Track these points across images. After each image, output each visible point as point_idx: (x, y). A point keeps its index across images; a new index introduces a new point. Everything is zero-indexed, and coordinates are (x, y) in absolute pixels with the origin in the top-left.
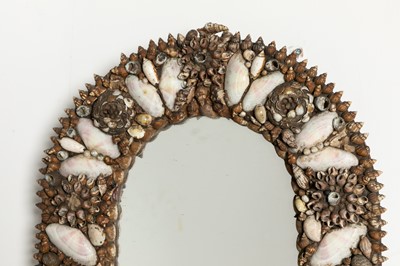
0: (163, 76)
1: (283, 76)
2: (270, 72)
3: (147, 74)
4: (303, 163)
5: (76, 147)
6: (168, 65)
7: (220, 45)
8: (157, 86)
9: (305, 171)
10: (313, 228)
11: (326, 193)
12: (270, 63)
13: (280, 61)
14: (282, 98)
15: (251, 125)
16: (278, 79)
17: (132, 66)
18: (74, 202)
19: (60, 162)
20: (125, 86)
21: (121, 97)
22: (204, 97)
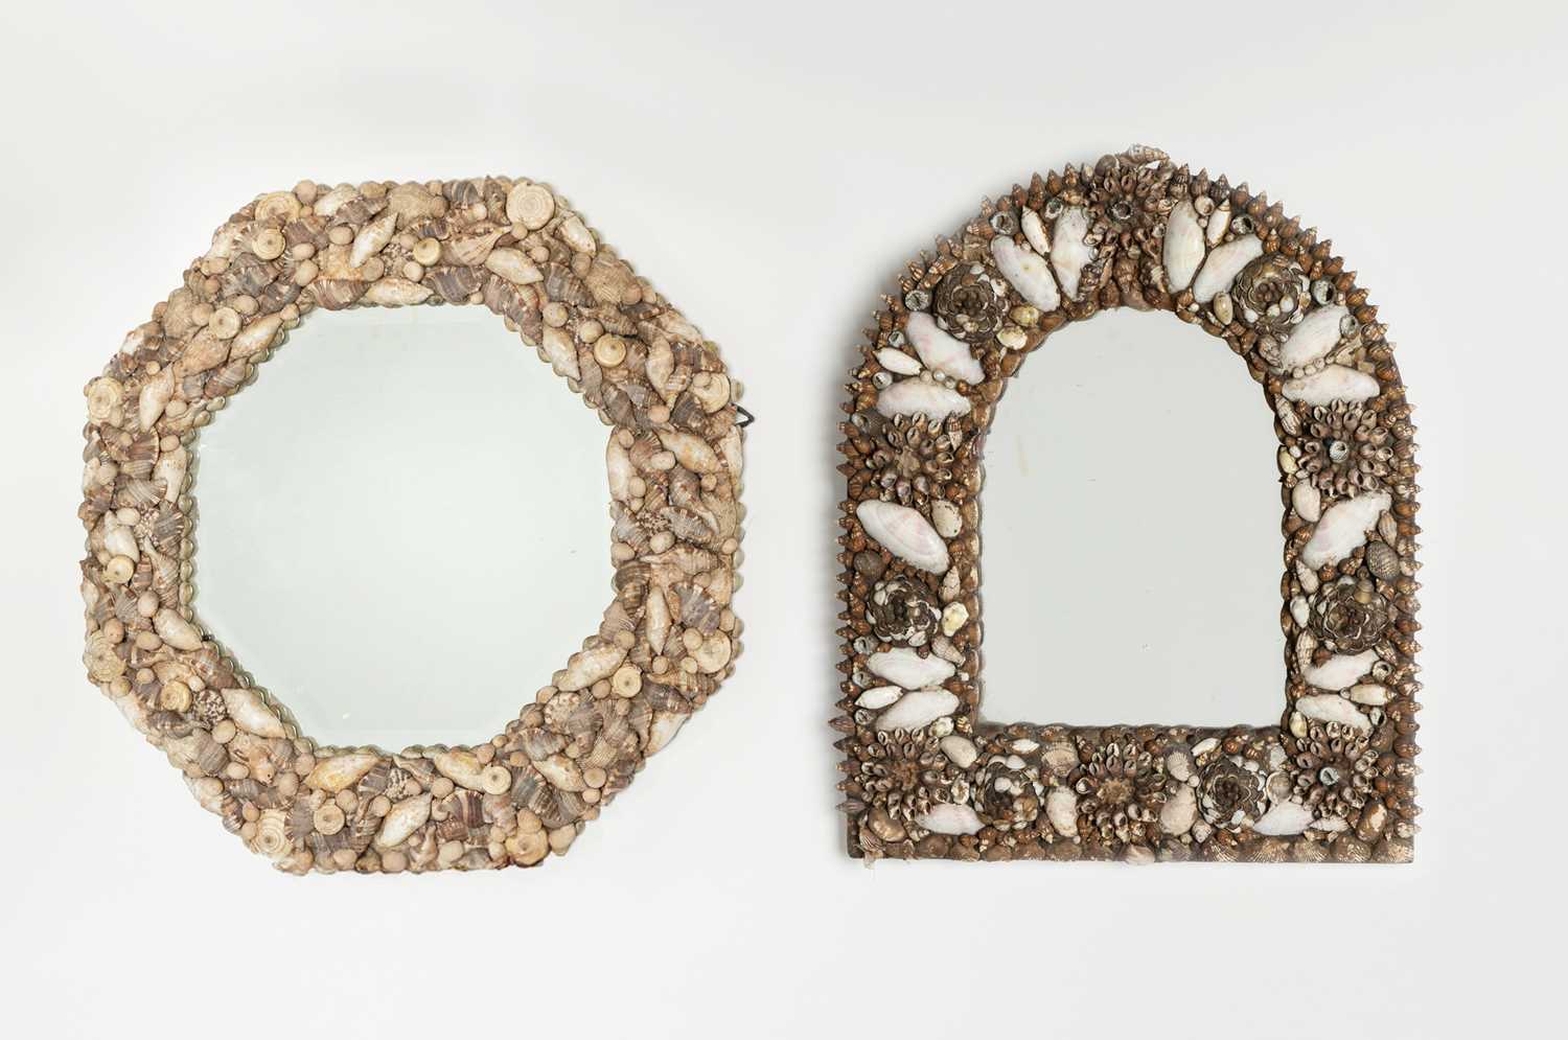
0: (1057, 239)
1: (1259, 243)
2: (1238, 236)
3: (1030, 236)
4: (1291, 391)
5: (907, 365)
6: (1066, 219)
7: (1156, 186)
8: (1047, 257)
9: (1295, 405)
10: (1308, 500)
11: (1327, 442)
12: (1239, 220)
13: (1256, 217)
14: (1257, 283)
15: (1207, 325)
16: (1251, 248)
17: (1003, 222)
18: (907, 462)
19: (877, 392)
20: (991, 255)
21: (985, 278)
22: (1129, 277)
